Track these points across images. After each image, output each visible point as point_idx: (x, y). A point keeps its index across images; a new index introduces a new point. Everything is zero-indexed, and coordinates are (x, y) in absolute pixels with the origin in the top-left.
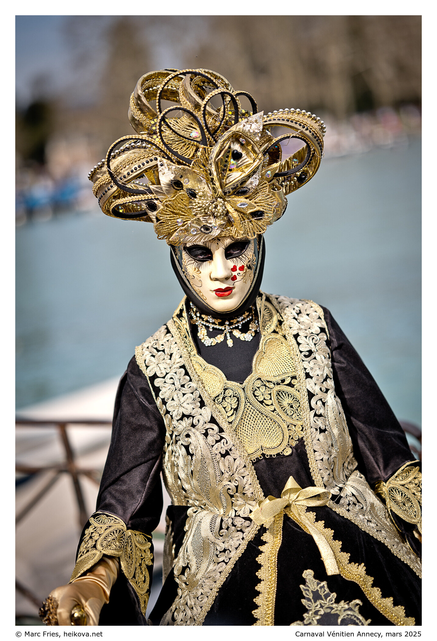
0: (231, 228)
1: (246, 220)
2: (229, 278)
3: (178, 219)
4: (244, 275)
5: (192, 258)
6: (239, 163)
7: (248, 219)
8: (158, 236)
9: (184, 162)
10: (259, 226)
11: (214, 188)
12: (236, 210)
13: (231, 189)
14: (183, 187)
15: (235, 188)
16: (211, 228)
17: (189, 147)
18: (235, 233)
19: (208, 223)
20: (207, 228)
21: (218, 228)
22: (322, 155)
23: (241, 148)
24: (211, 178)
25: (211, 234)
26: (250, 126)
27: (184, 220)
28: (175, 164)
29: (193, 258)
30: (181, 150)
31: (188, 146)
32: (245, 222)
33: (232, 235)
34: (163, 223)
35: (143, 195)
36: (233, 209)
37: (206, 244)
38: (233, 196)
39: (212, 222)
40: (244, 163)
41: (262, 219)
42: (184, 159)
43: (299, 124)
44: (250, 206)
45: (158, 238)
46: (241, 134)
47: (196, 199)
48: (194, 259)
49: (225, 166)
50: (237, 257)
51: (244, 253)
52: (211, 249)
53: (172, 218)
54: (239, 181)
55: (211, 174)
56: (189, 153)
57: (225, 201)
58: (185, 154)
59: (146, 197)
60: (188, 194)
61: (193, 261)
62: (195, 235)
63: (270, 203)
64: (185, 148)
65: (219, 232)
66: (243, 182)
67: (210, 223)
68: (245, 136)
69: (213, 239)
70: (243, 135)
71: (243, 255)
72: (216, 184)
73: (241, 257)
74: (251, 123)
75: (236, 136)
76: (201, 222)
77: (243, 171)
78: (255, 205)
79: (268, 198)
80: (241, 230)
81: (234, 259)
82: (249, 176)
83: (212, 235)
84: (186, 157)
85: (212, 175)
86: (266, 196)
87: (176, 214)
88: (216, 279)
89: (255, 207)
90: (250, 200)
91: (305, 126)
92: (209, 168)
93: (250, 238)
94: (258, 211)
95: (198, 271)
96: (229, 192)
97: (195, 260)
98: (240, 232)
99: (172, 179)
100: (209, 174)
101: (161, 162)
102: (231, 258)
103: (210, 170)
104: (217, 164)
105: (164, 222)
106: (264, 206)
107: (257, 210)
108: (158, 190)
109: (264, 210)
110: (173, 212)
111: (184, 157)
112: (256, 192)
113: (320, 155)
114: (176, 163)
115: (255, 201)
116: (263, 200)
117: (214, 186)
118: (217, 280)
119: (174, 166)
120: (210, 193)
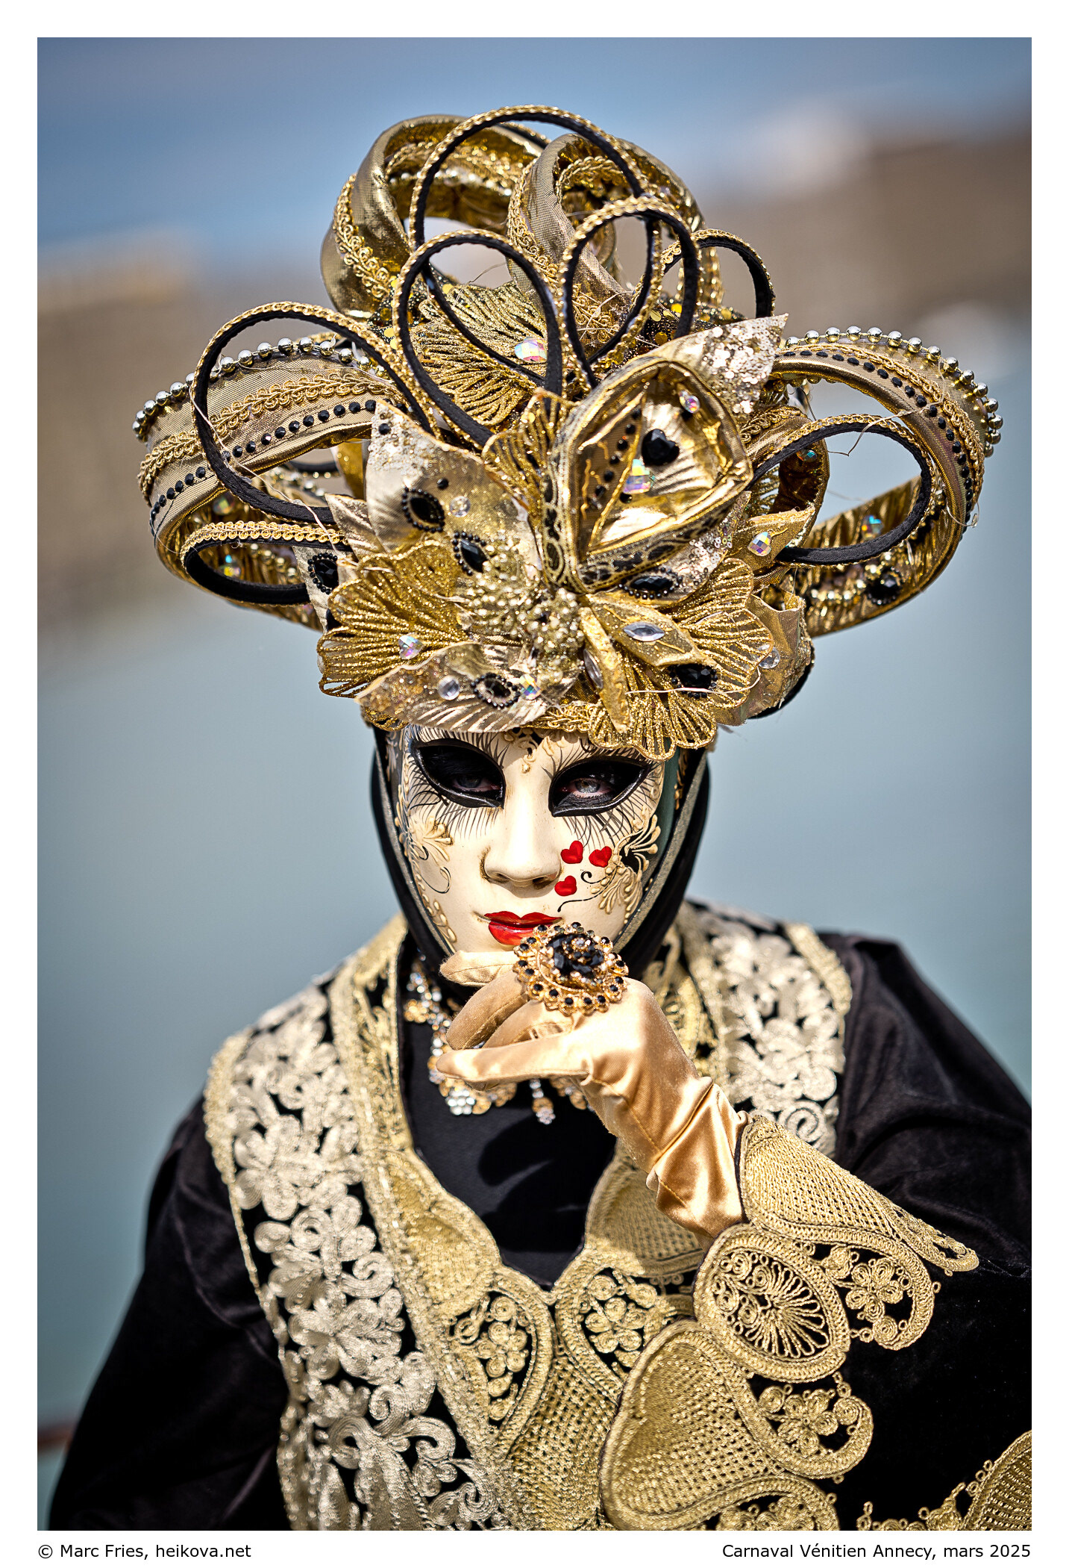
0: (589, 706)
1: (650, 690)
2: (548, 883)
3: (405, 633)
4: (604, 882)
5: (431, 784)
6: (661, 481)
7: (657, 686)
8: (324, 678)
9: (467, 437)
10: (692, 720)
11: (551, 550)
12: (617, 646)
13: (615, 563)
14: (443, 524)
15: (628, 565)
16: (515, 688)
17: (499, 389)
18: (600, 727)
19: (508, 670)
20: (500, 690)
21: (540, 696)
22: (968, 518)
23: (680, 426)
24: (548, 510)
25: (512, 710)
26: (728, 354)
27: (424, 643)
28: (433, 435)
29: (434, 786)
30: (468, 393)
31: (495, 387)
32: (642, 696)
33: (586, 733)
34: (350, 635)
35: (302, 526)
36: (607, 639)
37: (488, 745)
38: (619, 593)
39: (524, 668)
40: (680, 483)
41: (704, 696)
42: (468, 424)
43: (907, 388)
44: (672, 640)
45: (322, 687)
46: (687, 374)
47: (479, 575)
48: (437, 788)
49: (609, 478)
50: (593, 813)
51: (619, 803)
52: (501, 766)
53: (383, 627)
54: (646, 540)
55: (549, 495)
56: (493, 409)
57: (581, 601)
58: (476, 411)
59: (309, 532)
60: (456, 551)
61: (435, 796)
62: (453, 703)
63: (744, 647)
64: (483, 390)
65: (542, 711)
66: (663, 549)
67: (518, 674)
68: (699, 386)
69: (516, 730)
70: (693, 380)
71: (615, 812)
72: (562, 535)
73: (605, 815)
74: (736, 348)
75: (670, 377)
76: (485, 663)
77: (667, 510)
78: (691, 641)
79: (741, 628)
80: (621, 720)
81: (581, 819)
82: (687, 534)
83: (511, 716)
84: (480, 420)
85: (553, 501)
86: (736, 620)
87: (403, 615)
88: (500, 875)
89: (688, 649)
90: (677, 621)
91: (928, 399)
92: (550, 472)
93: (650, 755)
94: (698, 666)
95: (446, 833)
96: (605, 575)
97: (439, 796)
98: (617, 726)
99: (409, 487)
100: (545, 496)
101: (386, 421)
102: (569, 814)
103: (549, 481)
104: (579, 463)
105: (353, 635)
106: (723, 654)
107: (693, 660)
108: (352, 515)
109: (719, 667)
110: (391, 608)
111: (469, 418)
112: (701, 595)
113: (958, 517)
114: (438, 435)
115: (693, 627)
116: (723, 629)
117: (553, 541)
118: (501, 879)
119: (427, 443)
120: (533, 564)
